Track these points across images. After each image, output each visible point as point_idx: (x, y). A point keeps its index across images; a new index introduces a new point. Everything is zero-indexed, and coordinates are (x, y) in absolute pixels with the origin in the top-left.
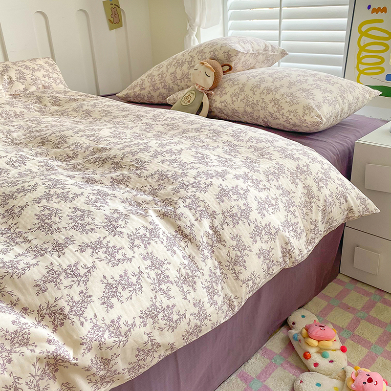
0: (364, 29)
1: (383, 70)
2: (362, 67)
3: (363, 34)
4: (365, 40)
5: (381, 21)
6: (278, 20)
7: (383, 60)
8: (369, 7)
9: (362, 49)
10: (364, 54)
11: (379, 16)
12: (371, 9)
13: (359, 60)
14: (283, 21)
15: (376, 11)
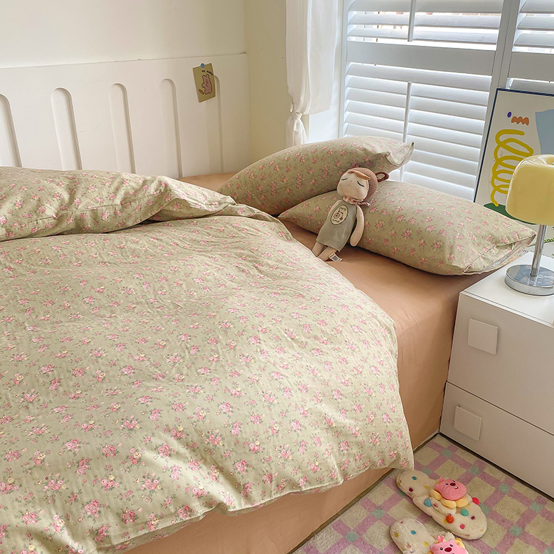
0: (502, 138)
2: (498, 183)
3: (501, 144)
4: (503, 152)
5: (522, 133)
6: (404, 109)
8: (509, 115)
9: (499, 162)
10: (501, 168)
11: (520, 127)
12: (512, 117)
13: (495, 175)
14: (411, 111)
15: (515, 120)
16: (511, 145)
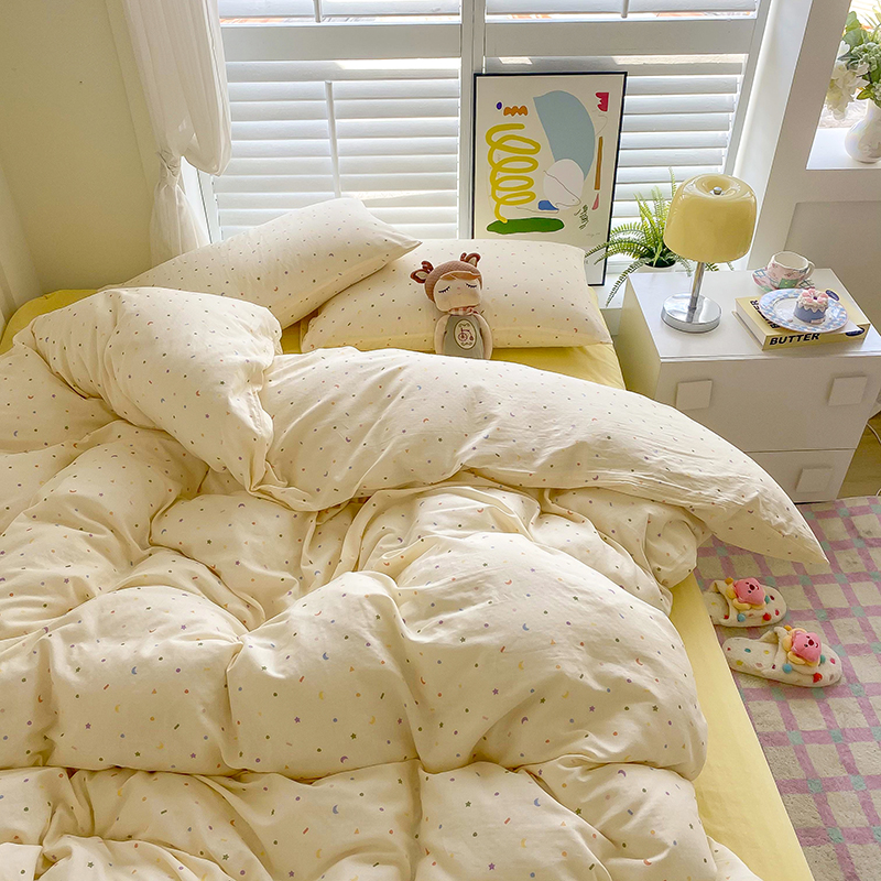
0: (496, 137)
1: (533, 196)
2: (500, 194)
3: (495, 146)
4: (499, 155)
5: (521, 127)
7: (531, 182)
8: (499, 106)
9: (497, 168)
10: (502, 175)
11: (517, 119)
12: (504, 108)
13: (495, 185)
15: (510, 111)
16: (510, 143)
